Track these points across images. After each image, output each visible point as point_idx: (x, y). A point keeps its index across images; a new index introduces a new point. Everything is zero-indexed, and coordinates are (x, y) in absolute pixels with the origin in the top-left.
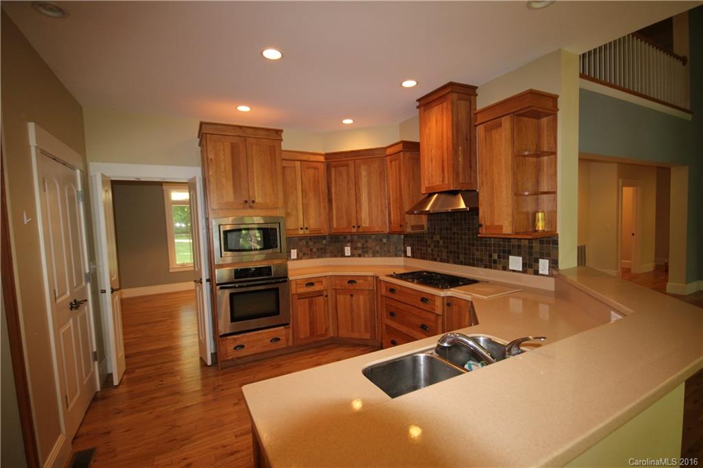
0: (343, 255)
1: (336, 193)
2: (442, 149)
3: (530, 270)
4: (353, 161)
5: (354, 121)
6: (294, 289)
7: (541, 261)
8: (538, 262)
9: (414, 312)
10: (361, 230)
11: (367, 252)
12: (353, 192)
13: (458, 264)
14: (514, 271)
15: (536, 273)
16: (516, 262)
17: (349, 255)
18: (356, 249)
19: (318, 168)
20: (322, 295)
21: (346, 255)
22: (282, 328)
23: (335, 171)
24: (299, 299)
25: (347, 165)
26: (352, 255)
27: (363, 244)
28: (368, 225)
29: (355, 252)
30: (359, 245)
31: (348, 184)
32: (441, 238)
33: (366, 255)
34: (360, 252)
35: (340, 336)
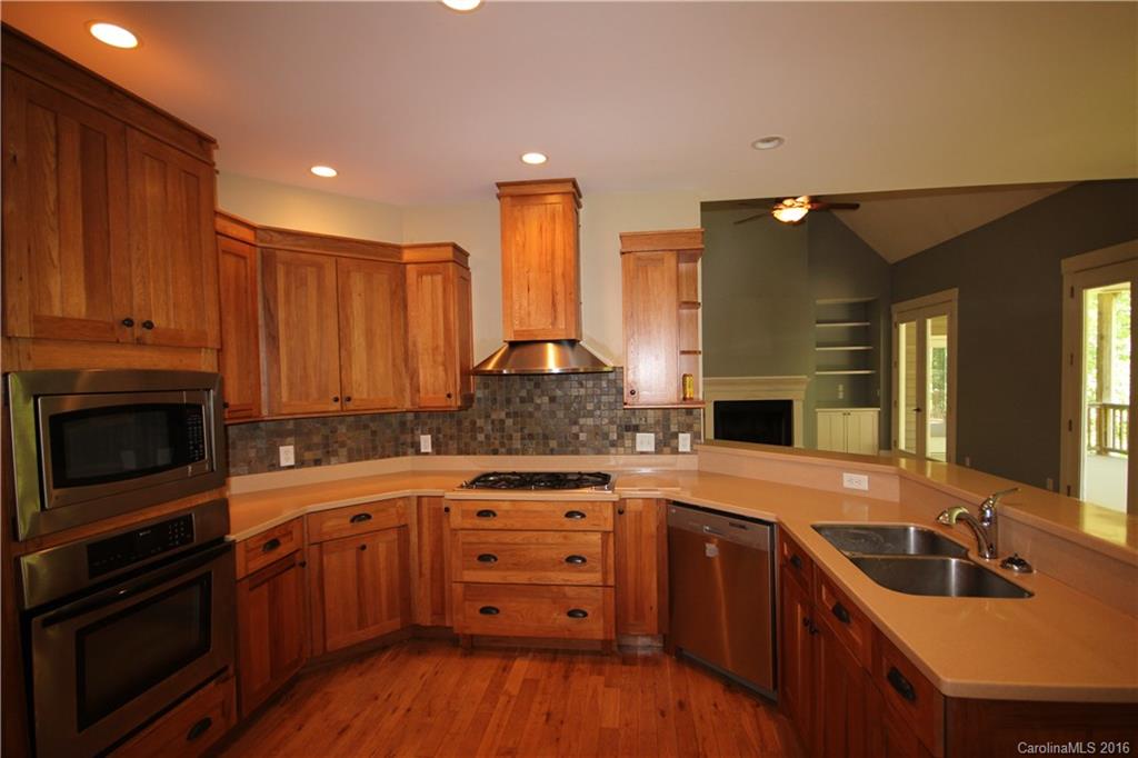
0: (274, 466)
1: (287, 324)
2: (553, 274)
3: (667, 449)
4: (334, 259)
5: (338, 173)
6: (243, 565)
7: (681, 435)
8: (677, 438)
9: (550, 541)
10: (350, 406)
11: (335, 453)
12: (332, 324)
13: (545, 454)
14: (642, 453)
15: (675, 451)
16: (646, 441)
17: (292, 462)
18: (309, 448)
19: (244, 258)
20: (293, 566)
21: (283, 463)
22: (213, 683)
23: (287, 274)
24: (251, 589)
25: (320, 268)
26: (300, 463)
27: (326, 437)
28: (365, 396)
29: (308, 456)
30: (316, 439)
31: (320, 306)
32: (508, 415)
33: (333, 459)
34: (319, 454)
35: (329, 649)
